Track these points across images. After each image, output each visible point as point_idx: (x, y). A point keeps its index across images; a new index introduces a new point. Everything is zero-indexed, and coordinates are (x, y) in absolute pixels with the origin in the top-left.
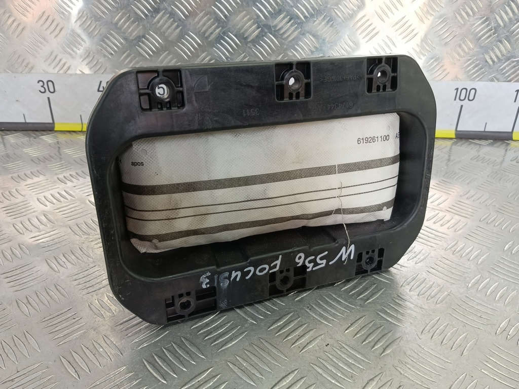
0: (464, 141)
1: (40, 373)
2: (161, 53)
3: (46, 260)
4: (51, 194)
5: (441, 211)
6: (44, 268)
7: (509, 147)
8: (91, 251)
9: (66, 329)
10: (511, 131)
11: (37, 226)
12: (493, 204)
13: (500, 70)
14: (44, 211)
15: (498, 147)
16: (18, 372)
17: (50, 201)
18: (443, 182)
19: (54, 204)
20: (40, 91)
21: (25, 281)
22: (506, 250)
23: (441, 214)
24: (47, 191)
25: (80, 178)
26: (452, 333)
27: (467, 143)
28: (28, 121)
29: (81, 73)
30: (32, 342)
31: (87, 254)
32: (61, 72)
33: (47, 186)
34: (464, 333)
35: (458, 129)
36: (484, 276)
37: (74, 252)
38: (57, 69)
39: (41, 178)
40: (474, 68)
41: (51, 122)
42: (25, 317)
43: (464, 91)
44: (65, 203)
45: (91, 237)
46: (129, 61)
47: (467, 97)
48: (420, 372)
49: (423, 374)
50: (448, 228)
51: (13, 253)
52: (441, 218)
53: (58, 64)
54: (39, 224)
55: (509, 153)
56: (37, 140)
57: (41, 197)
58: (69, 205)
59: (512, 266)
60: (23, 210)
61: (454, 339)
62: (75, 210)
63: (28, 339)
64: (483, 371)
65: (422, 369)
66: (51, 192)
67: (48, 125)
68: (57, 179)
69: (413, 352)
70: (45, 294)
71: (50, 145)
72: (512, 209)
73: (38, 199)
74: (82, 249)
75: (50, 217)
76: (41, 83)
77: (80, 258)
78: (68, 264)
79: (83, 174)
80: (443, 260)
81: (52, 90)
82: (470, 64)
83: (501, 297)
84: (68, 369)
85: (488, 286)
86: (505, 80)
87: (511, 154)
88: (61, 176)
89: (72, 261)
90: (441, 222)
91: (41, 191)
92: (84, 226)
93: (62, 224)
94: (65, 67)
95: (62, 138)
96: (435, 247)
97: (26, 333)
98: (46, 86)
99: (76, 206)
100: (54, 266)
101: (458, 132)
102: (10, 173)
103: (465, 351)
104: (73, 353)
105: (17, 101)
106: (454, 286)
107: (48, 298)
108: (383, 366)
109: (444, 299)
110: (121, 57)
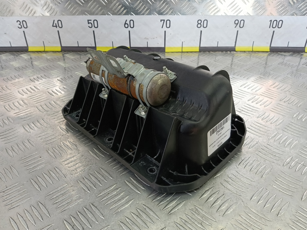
0: (275, 53)
1: (19, 188)
2: (89, 1)
3: (23, 126)
4: (26, 89)
5: (257, 95)
6: (22, 130)
7: (303, 56)
8: (49, 121)
9: (34, 164)
10: (304, 47)
11: (18, 107)
12: (289, 91)
13: (298, 8)
14: (22, 98)
15: (296, 57)
16: (7, 187)
17: (25, 92)
18: (260, 78)
19: (28, 94)
20: (18, 27)
21: (11, 138)
22: (294, 118)
23: (257, 97)
24: (24, 87)
25: (43, 79)
26: (257, 165)
27: (277, 55)
28: (13, 46)
29: (42, 15)
30: (15, 171)
31: (47, 122)
32: (30, 15)
33: (24, 84)
34: (264, 165)
35: (272, 46)
36: (279, 133)
37: (39, 121)
38: (28, 13)
39: (21, 79)
40: (281, 7)
41: (26, 46)
42: (11, 157)
43: (275, 22)
44: (34, 93)
45: (49, 112)
46: (70, 7)
47: (277, 25)
48: (236, 186)
49: (238, 188)
50: (260, 105)
51: (4, 122)
52: (257, 99)
53: (28, 10)
54: (19, 105)
55: (302, 60)
56: (18, 57)
57: (20, 90)
58: (36, 94)
59: (297, 126)
60: (10, 98)
61: (258, 168)
62: (40, 98)
63: (12, 169)
64: (273, 186)
65: (237, 185)
66: (26, 87)
67: (25, 48)
68: (29, 79)
69: (233, 175)
70: (22, 144)
71: (26, 60)
72: (300, 93)
73: (18, 91)
74: (44, 120)
75: (26, 101)
76: (19, 22)
77: (43, 124)
78: (36, 128)
79: (45, 76)
80: (256, 123)
81: (25, 26)
82: (279, 5)
83: (288, 144)
84: (34, 185)
85: (281, 138)
86: (301, 14)
87: (303, 61)
88: (32, 78)
89: (38, 126)
90: (256, 102)
91: (20, 87)
92: (45, 107)
93: (32, 105)
94: (33, 12)
95: (33, 55)
96: (252, 116)
97: (11, 167)
98: (22, 24)
99: (40, 95)
100: (27, 129)
101: (272, 48)
102: (3, 77)
103: (264, 175)
104: (38, 177)
105: (5, 33)
106: (261, 138)
107: (24, 147)
108: (214, 183)
109: (254, 146)
110: (65, 5)
